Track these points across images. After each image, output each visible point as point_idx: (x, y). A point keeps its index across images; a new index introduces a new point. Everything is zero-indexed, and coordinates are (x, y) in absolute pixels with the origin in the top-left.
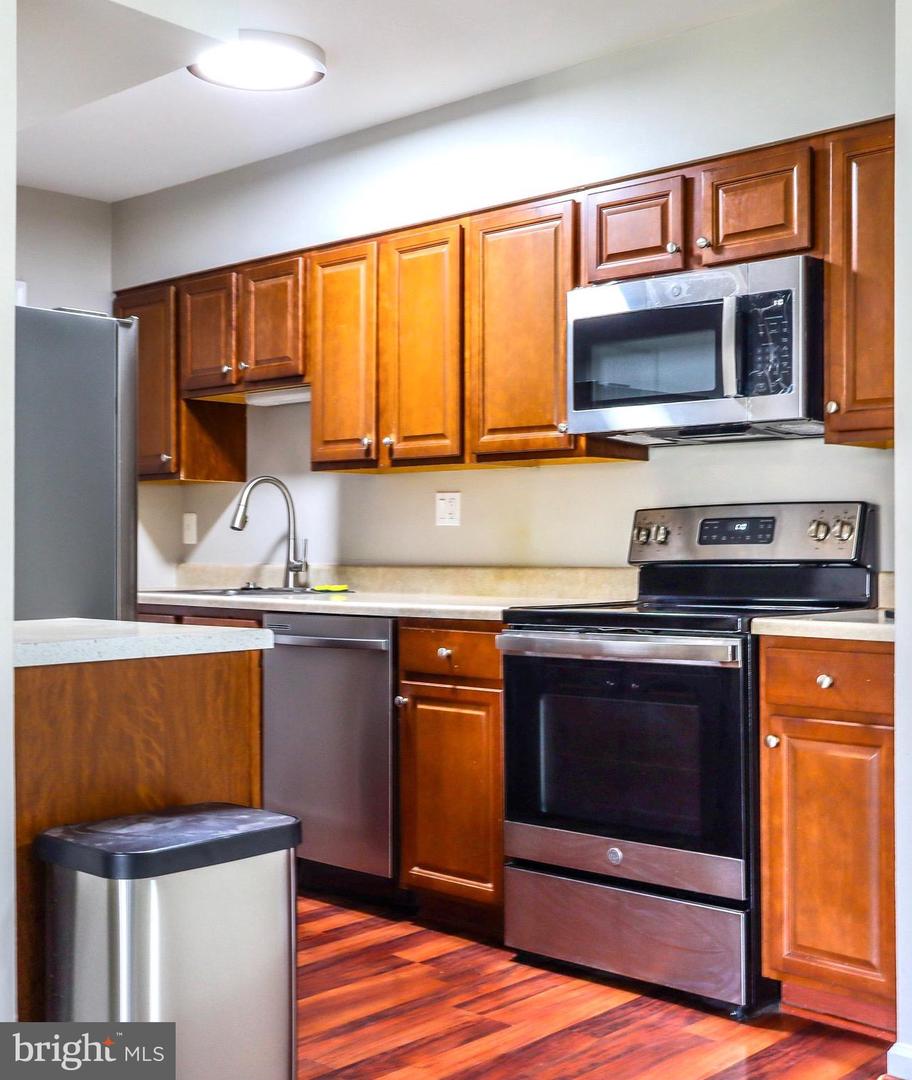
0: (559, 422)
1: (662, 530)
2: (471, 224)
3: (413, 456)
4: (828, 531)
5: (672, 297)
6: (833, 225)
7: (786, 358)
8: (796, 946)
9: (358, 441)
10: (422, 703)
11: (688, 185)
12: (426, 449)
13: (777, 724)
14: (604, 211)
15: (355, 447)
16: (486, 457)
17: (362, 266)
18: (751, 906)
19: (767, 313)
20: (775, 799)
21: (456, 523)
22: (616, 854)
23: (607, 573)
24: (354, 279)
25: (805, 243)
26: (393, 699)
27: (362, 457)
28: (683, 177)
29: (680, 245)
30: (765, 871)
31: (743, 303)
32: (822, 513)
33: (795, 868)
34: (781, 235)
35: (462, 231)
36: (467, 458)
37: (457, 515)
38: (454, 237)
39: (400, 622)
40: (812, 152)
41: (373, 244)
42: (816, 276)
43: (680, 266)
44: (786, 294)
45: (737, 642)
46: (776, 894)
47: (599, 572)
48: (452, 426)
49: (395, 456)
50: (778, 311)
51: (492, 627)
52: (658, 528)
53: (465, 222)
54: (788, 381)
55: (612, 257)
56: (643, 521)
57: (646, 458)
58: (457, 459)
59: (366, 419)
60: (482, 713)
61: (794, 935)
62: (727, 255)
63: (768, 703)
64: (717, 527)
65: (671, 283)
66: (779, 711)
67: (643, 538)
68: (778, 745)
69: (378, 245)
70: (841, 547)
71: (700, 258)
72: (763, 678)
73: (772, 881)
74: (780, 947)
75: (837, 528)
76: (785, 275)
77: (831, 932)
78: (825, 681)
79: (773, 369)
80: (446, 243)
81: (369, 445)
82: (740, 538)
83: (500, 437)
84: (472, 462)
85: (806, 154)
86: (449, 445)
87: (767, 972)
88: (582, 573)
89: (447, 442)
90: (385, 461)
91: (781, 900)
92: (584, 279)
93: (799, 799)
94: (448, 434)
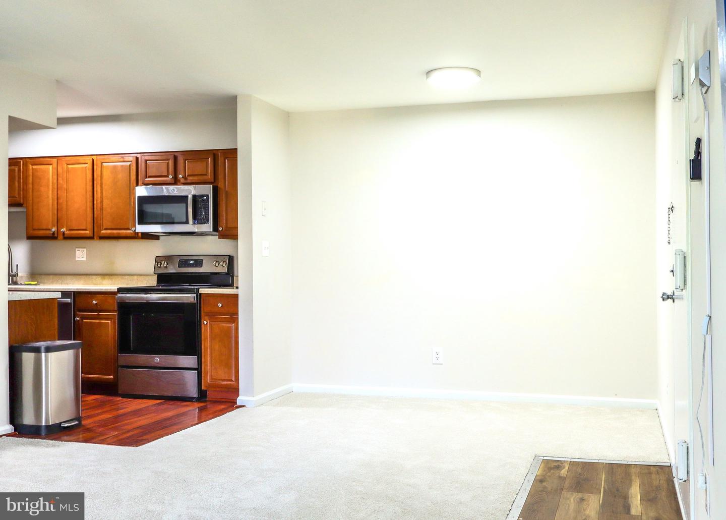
0: (132, 228)
1: (166, 263)
2: (97, 159)
3: (73, 236)
4: (219, 264)
5: (171, 192)
6: (220, 177)
7: (207, 214)
8: (212, 379)
9: (49, 230)
10: (85, 320)
11: (175, 158)
12: (79, 234)
13: (206, 318)
14: (148, 162)
15: (48, 232)
16: (103, 238)
17: (51, 167)
18: (199, 369)
19: (201, 201)
20: (206, 339)
21: (85, 259)
22: (157, 359)
23: (145, 277)
24: (47, 171)
25: (212, 181)
26: (74, 318)
27: (51, 236)
28: (174, 155)
29: (173, 176)
30: (203, 360)
31: (194, 197)
32: (217, 258)
33: (211, 357)
34: (205, 177)
35: (93, 160)
36: (95, 237)
37: (85, 256)
38: (90, 162)
39: (75, 293)
40: (214, 154)
41: (55, 160)
42: (216, 190)
43: (173, 182)
44: (207, 196)
45: (195, 295)
46: (206, 365)
47: (143, 276)
48: (90, 226)
49: (65, 236)
50: (205, 200)
51: (113, 293)
52: (164, 263)
53: (94, 157)
54: (208, 221)
55: (150, 177)
56: (159, 260)
57: (159, 239)
58: (92, 238)
59: (52, 221)
60: (109, 322)
61: (211, 376)
62: (188, 181)
63: (204, 312)
64: (184, 262)
65: (171, 188)
66: (208, 314)
67: (159, 266)
68: (207, 324)
69: (57, 160)
70: (222, 268)
71: (179, 181)
72: (202, 305)
73: (205, 362)
74: (207, 379)
75: (222, 263)
76: (206, 190)
77: (221, 374)
78: (220, 305)
79: (204, 217)
80: (87, 164)
81: (54, 231)
82: (192, 266)
83: (109, 231)
84: (97, 239)
85: (212, 155)
86: (88, 233)
87: (203, 388)
88: (135, 277)
89: (88, 232)
90: (61, 237)
91: (207, 366)
92: (140, 182)
93: (212, 339)
94: (88, 229)
